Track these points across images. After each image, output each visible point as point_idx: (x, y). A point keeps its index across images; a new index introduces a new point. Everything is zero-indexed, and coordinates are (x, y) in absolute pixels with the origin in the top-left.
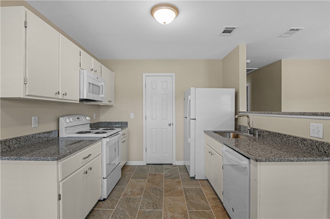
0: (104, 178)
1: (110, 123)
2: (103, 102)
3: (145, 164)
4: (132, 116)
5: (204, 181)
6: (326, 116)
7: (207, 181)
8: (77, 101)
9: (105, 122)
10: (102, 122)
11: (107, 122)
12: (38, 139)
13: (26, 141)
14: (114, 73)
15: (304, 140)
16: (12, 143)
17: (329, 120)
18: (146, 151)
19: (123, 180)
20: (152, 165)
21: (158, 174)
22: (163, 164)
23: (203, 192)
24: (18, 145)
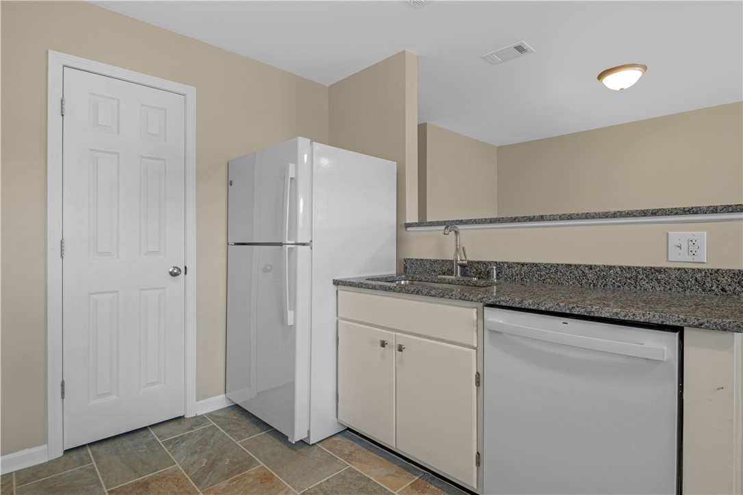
5: (336, 439)
6: (724, 212)
7: (340, 435)
15: (657, 271)
17: (741, 219)
18: (63, 397)
20: (95, 448)
21: (156, 479)
22: (145, 428)
23: (369, 480)
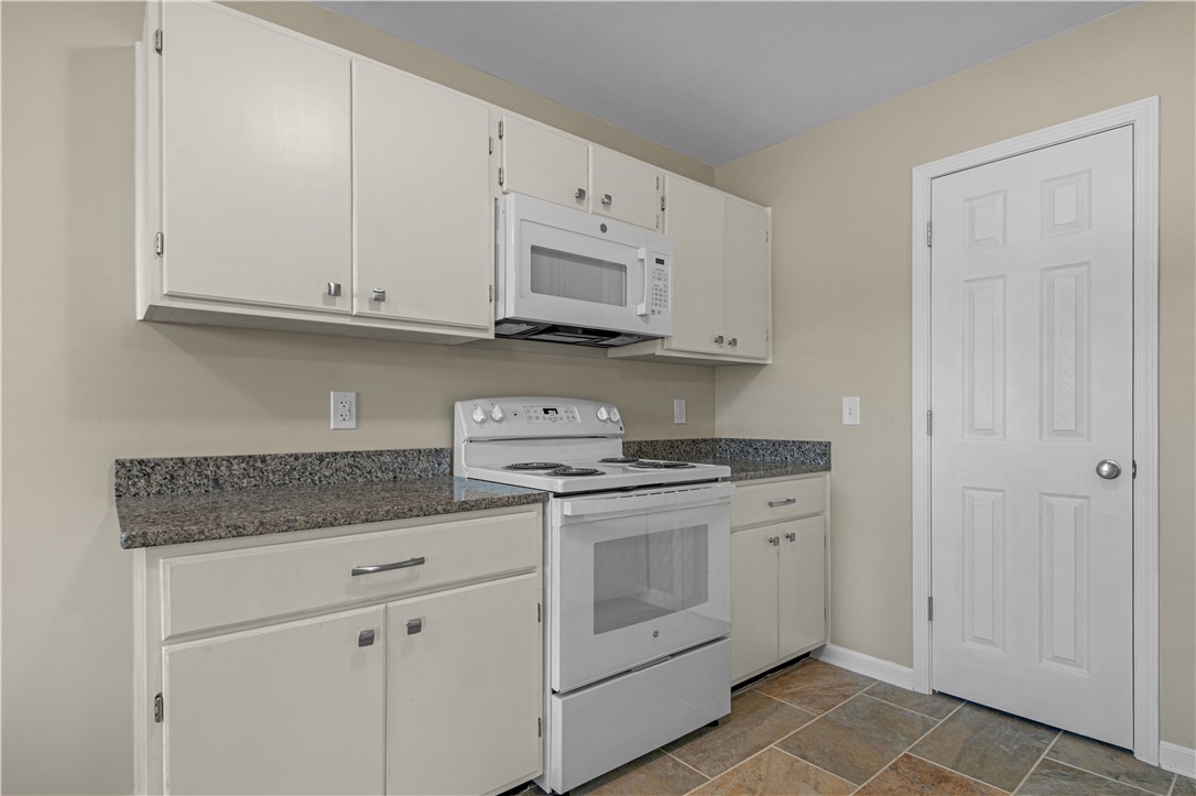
0: (554, 692)
1: (750, 443)
2: (675, 345)
3: (927, 692)
4: (851, 411)
8: (485, 330)
9: (732, 440)
10: (721, 440)
11: (740, 441)
12: (348, 470)
13: (289, 473)
14: (769, 210)
16: (228, 473)
18: (930, 618)
19: (737, 732)
20: (968, 709)
21: (962, 784)
22: (1054, 730)
24: (254, 482)
